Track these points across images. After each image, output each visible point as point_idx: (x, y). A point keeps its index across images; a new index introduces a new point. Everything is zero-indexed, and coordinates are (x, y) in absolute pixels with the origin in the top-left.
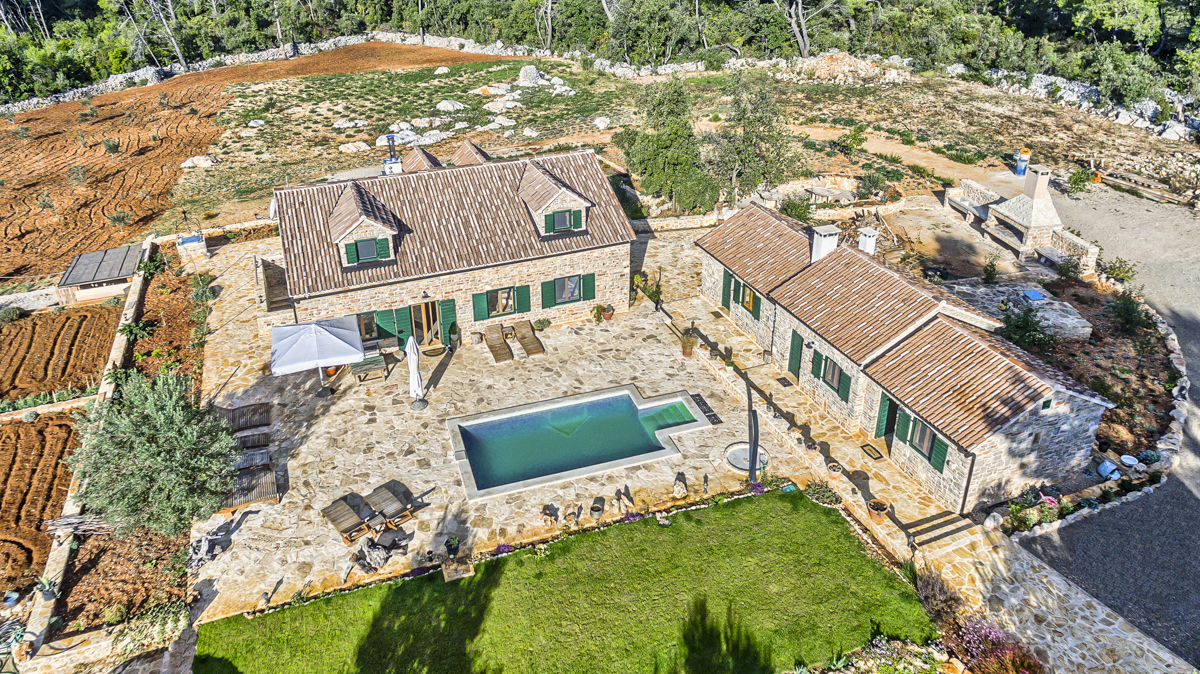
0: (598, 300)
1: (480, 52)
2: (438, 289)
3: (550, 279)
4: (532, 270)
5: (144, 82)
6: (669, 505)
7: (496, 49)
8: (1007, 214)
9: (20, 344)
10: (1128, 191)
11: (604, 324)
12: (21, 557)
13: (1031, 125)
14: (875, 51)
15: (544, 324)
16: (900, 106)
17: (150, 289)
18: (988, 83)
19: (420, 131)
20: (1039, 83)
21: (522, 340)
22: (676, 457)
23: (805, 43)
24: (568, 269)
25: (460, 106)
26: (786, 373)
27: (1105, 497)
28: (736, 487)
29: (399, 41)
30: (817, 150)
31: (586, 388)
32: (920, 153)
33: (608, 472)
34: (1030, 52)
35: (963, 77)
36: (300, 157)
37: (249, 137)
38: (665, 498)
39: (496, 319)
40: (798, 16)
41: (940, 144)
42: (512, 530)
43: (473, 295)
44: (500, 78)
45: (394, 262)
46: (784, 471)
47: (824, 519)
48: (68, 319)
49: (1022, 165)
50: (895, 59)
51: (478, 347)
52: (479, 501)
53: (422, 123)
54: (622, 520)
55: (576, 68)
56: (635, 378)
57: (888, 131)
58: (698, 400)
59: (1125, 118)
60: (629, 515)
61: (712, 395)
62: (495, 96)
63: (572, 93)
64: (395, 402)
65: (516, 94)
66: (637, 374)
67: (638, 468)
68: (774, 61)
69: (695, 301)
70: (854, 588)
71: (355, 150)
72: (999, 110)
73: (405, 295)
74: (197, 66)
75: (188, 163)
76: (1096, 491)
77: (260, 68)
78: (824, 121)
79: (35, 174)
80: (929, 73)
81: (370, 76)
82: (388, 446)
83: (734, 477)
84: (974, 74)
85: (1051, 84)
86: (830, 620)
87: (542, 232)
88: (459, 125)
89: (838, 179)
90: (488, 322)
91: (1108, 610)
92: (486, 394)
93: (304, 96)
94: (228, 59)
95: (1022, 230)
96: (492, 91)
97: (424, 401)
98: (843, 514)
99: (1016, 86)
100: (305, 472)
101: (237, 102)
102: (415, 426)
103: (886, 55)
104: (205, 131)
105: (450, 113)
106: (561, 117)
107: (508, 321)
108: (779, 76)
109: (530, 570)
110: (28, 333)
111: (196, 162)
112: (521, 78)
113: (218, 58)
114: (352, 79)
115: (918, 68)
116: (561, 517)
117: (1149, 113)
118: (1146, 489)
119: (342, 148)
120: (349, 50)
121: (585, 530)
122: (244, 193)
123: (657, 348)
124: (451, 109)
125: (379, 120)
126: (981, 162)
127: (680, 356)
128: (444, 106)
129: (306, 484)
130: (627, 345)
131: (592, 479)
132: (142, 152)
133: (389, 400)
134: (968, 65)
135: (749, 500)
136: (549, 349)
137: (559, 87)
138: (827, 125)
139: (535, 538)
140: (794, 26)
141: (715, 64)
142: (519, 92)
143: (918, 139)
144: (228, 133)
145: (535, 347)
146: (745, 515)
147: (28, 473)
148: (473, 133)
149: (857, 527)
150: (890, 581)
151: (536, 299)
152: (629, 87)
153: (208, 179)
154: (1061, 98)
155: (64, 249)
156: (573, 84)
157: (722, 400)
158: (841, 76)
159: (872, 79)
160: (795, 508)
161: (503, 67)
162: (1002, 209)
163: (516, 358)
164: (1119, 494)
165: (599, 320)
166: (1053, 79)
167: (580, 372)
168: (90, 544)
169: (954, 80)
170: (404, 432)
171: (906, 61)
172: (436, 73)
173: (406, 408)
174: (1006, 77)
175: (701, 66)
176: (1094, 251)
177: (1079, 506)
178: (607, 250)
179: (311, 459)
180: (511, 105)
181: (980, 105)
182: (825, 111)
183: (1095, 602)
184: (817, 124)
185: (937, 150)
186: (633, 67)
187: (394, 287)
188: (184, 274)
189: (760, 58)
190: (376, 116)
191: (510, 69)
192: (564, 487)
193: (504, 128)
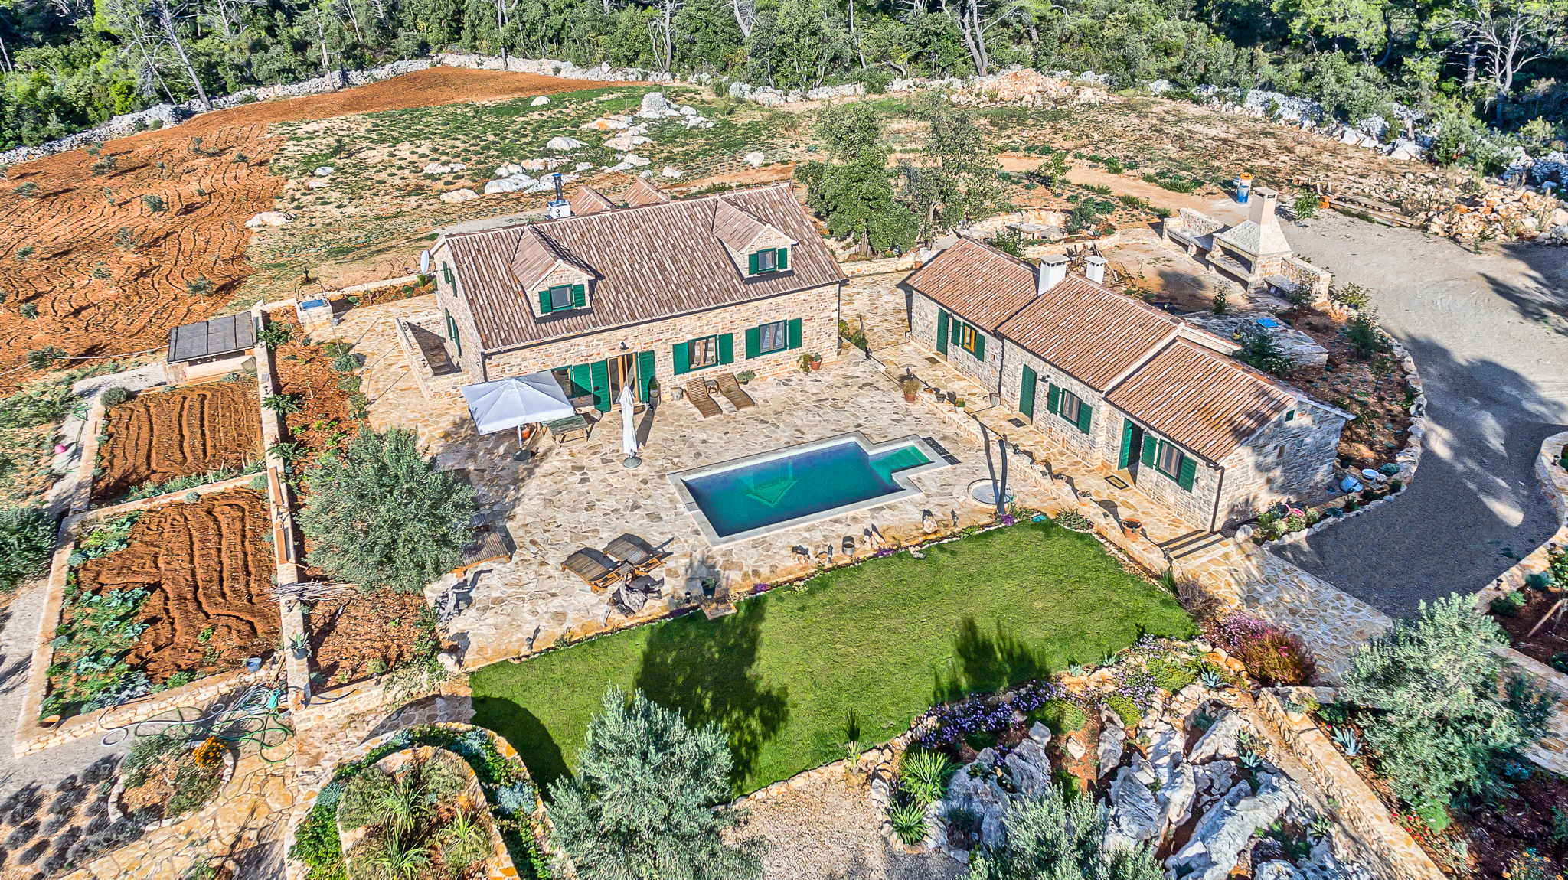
0: (805, 349)
1: (582, 77)
2: (637, 339)
3: (755, 325)
4: (735, 316)
5: (159, 124)
6: (921, 539)
7: (602, 73)
8: (1233, 242)
9: (140, 428)
10: (1358, 216)
11: (813, 374)
12: (245, 628)
13: (1249, 148)
14: (1064, 67)
15: (748, 376)
16: (1100, 130)
17: (278, 361)
18: (1197, 101)
19: (536, 175)
20: (1255, 100)
21: (727, 393)
22: (919, 496)
23: (982, 58)
24: (773, 314)
25: (576, 144)
26: (1017, 413)
27: (1349, 507)
28: (987, 520)
29: (475, 66)
30: (1013, 182)
31: (808, 437)
32: (1130, 182)
33: (852, 513)
34: (1243, 65)
35: (1168, 95)
36: (394, 210)
37: (321, 189)
38: (915, 533)
39: (698, 372)
40: (972, 27)
41: (1150, 171)
42: (765, 571)
43: (674, 346)
44: (616, 107)
45: (590, 311)
46: (1031, 503)
47: (1078, 543)
48: (185, 398)
49: (1244, 192)
50: (1088, 76)
51: (680, 403)
52: (724, 547)
53: (536, 164)
54: (875, 556)
55: (707, 95)
56: (859, 425)
57: (1090, 159)
58: (930, 442)
59: (1351, 136)
60: (881, 551)
61: (944, 438)
62: (617, 131)
63: (710, 125)
64: (604, 461)
65: (642, 127)
66: (861, 422)
67: (882, 508)
68: (947, 81)
69: (906, 348)
70: (1116, 599)
71: (462, 199)
72: (1213, 132)
73: (600, 348)
74: (221, 102)
75: (255, 220)
76: (1339, 502)
77: (303, 103)
78: (1015, 149)
79: (61, 240)
80: (1130, 92)
81: (451, 110)
82: (610, 503)
83: (982, 512)
84: (1181, 90)
85: (1268, 101)
86: (1097, 626)
87: (746, 274)
88: (581, 167)
89: (1043, 213)
90: (689, 376)
91: (1356, 600)
92: (702, 448)
93: (374, 136)
94: (261, 93)
95: (1250, 258)
96: (611, 125)
97: (636, 458)
98: (1097, 537)
99: (1229, 104)
100: (527, 532)
101: (291, 145)
102: (634, 483)
103: (1078, 71)
104: (261, 182)
105: (566, 153)
106: (704, 153)
107: (710, 374)
108: (954, 99)
109: (792, 604)
110: (144, 417)
111: (266, 219)
112: (644, 109)
113: (247, 92)
114: (429, 114)
115: (1117, 85)
116: (812, 557)
117: (1377, 131)
118: (1387, 498)
119: (443, 197)
120: (413, 78)
121: (840, 567)
122: (340, 253)
123: (879, 396)
124: (565, 147)
125: (480, 163)
126: (1198, 190)
127: (903, 403)
128: (558, 143)
129: (533, 542)
130: (844, 393)
131: (836, 521)
132: (189, 209)
133: (597, 460)
134: (1173, 81)
135: (1000, 531)
136: (760, 402)
137: (693, 119)
138: (1020, 154)
139: (791, 577)
140: (969, 38)
141: (876, 86)
142: (645, 125)
143: (1125, 166)
144: (292, 184)
145: (742, 401)
146: (997, 544)
147: (214, 552)
148: (600, 175)
149: (1112, 547)
150: (1150, 591)
151: (739, 348)
152: (779, 116)
153: (287, 238)
154: (1280, 116)
155: (138, 324)
156: (709, 114)
157: (955, 442)
158: (1028, 97)
159: (1064, 100)
160: (1048, 535)
161: (616, 95)
162: (1227, 237)
163: (725, 412)
164: (1361, 504)
165: (806, 369)
166: (1270, 95)
167: (799, 423)
168: (320, 609)
169: (1158, 99)
170: (623, 489)
171: (1102, 77)
172: (533, 104)
173: (619, 466)
174: (1217, 94)
175: (860, 89)
176: (1326, 276)
177: (1325, 516)
178: (815, 291)
179: (529, 520)
180: (639, 140)
181: (1191, 126)
182: (1015, 138)
183: (1344, 595)
184: (1008, 153)
185: (1148, 179)
186: (779, 92)
187: (591, 338)
188: (312, 343)
189: (930, 78)
190: (474, 158)
191: (625, 97)
192: (809, 530)
193: (637, 169)
